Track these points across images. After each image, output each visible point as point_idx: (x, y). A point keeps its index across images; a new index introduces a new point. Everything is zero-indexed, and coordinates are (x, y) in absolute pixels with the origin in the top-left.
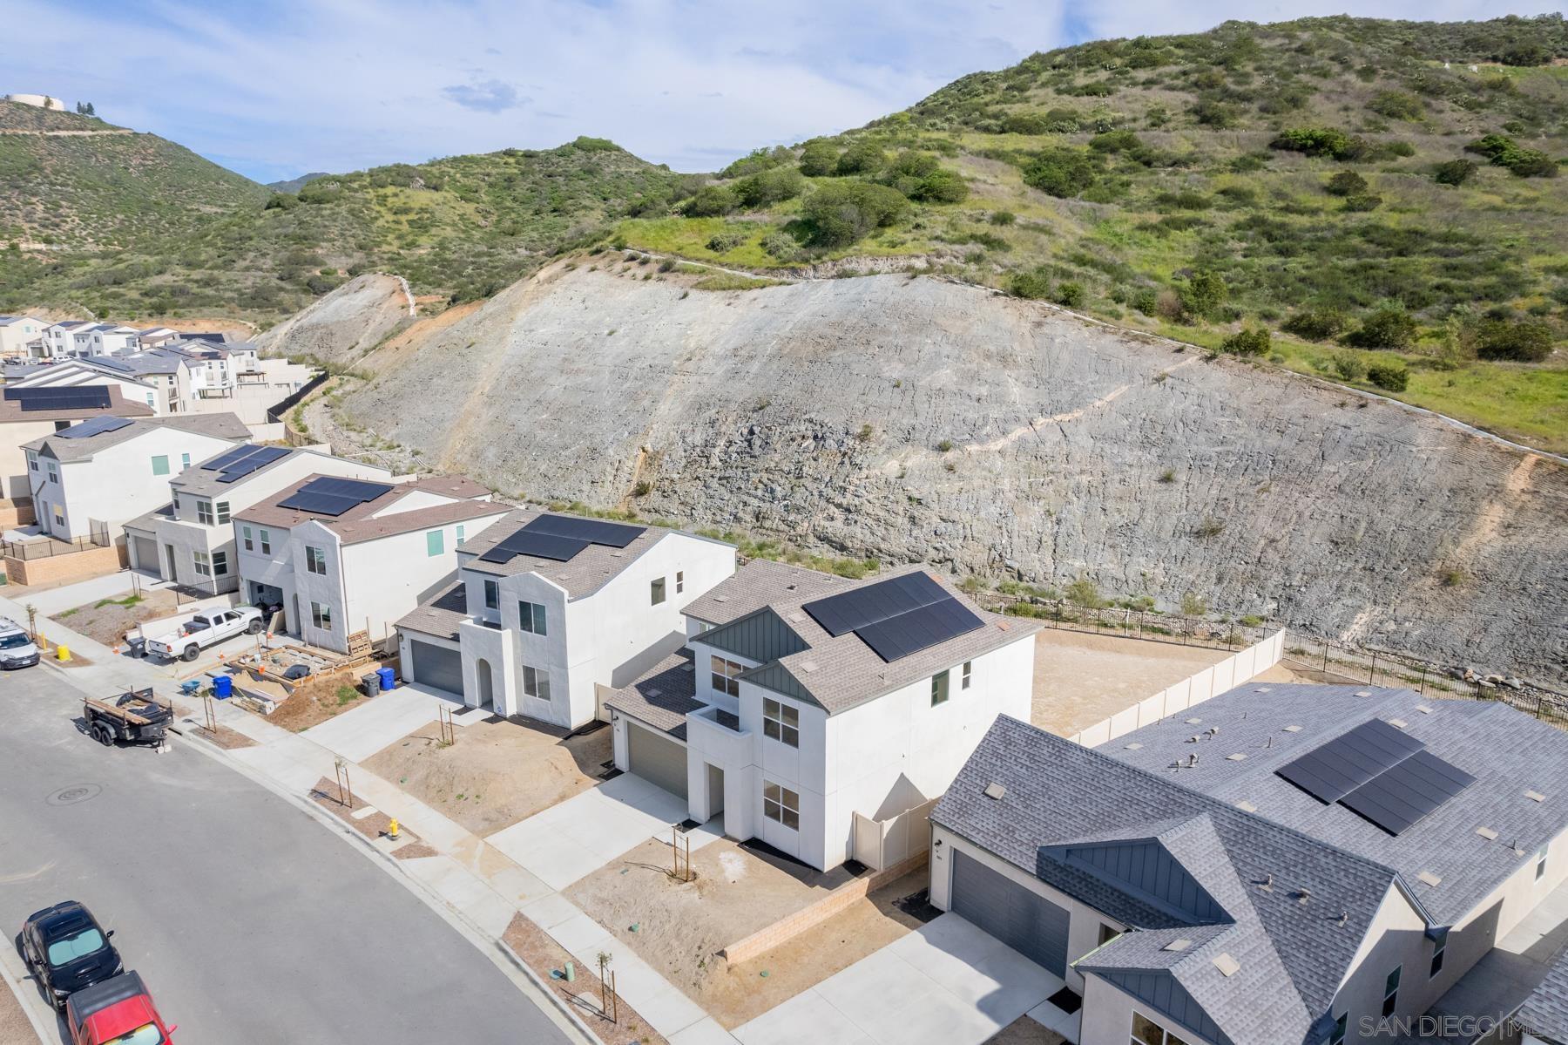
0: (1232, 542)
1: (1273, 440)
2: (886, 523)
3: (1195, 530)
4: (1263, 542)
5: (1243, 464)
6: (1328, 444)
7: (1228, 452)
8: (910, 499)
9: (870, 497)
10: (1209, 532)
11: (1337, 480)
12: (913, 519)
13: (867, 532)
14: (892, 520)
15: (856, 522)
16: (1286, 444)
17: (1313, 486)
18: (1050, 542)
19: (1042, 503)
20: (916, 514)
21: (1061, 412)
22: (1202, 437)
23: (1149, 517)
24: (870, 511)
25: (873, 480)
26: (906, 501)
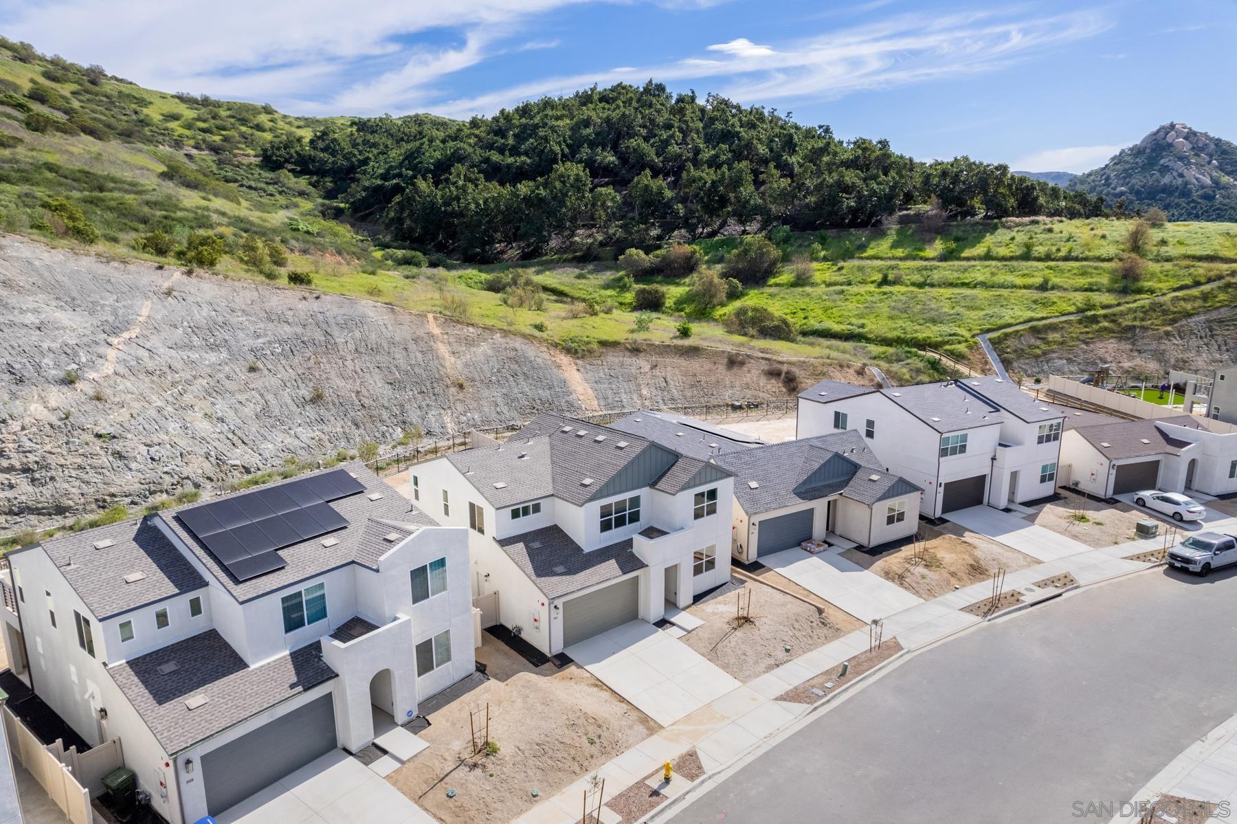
0: (336, 401)
1: (287, 328)
2: (92, 467)
3: (308, 398)
4: (353, 395)
5: (287, 348)
6: (324, 326)
7: (270, 343)
8: (99, 436)
9: (48, 448)
10: (317, 399)
11: (351, 347)
12: (119, 455)
13: (77, 483)
14: (96, 462)
15: (52, 479)
16: (299, 330)
17: (342, 353)
18: (236, 438)
19: (196, 409)
20: (118, 449)
21: (122, 331)
22: (241, 335)
23: (270, 397)
24: (63, 462)
25: (34, 429)
26: (95, 440)
